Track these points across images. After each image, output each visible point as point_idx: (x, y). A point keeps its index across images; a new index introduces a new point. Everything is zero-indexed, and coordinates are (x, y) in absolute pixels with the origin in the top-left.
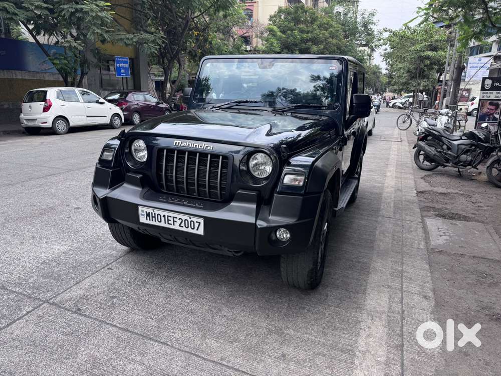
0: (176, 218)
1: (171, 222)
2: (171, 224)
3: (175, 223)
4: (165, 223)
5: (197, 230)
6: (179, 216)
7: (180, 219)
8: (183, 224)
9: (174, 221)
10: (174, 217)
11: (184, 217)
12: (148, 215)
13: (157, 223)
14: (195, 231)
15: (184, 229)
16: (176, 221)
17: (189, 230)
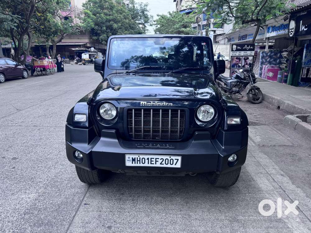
0: (158, 159)
1: (154, 162)
2: (153, 164)
3: (157, 162)
4: (148, 163)
5: (175, 164)
6: (160, 157)
7: (161, 159)
8: (164, 162)
9: (156, 161)
10: (156, 159)
11: (165, 157)
12: (134, 160)
13: (142, 165)
14: (173, 166)
15: (165, 166)
16: (158, 161)
17: (169, 166)
